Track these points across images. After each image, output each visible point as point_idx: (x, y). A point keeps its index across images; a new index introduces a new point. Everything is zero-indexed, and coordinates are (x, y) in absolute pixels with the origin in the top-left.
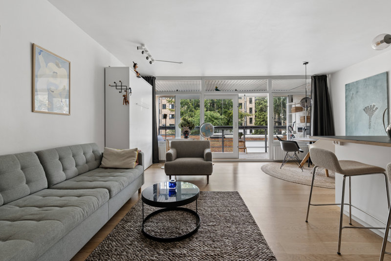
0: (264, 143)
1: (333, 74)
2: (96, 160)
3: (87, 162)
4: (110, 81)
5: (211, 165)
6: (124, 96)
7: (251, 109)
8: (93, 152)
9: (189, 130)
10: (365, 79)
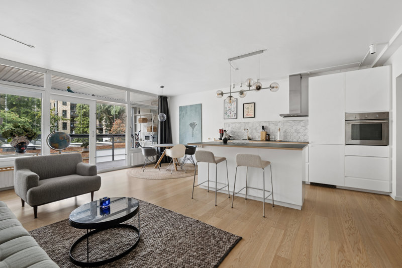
0: (111, 151)
1: (171, 97)
5: (99, 178)
7: (65, 112)
9: (27, 141)
10: (191, 106)
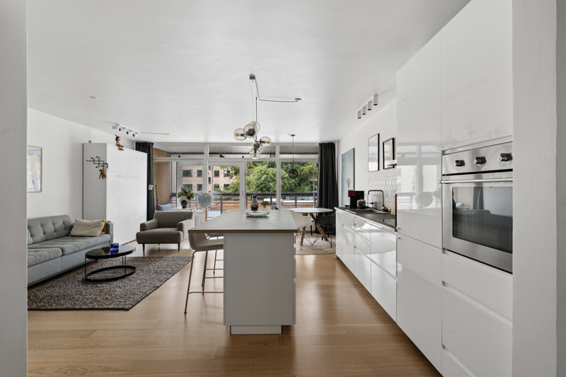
2: (65, 229)
3: (55, 231)
4: (87, 157)
6: (101, 170)
8: (63, 223)
9: (186, 200)
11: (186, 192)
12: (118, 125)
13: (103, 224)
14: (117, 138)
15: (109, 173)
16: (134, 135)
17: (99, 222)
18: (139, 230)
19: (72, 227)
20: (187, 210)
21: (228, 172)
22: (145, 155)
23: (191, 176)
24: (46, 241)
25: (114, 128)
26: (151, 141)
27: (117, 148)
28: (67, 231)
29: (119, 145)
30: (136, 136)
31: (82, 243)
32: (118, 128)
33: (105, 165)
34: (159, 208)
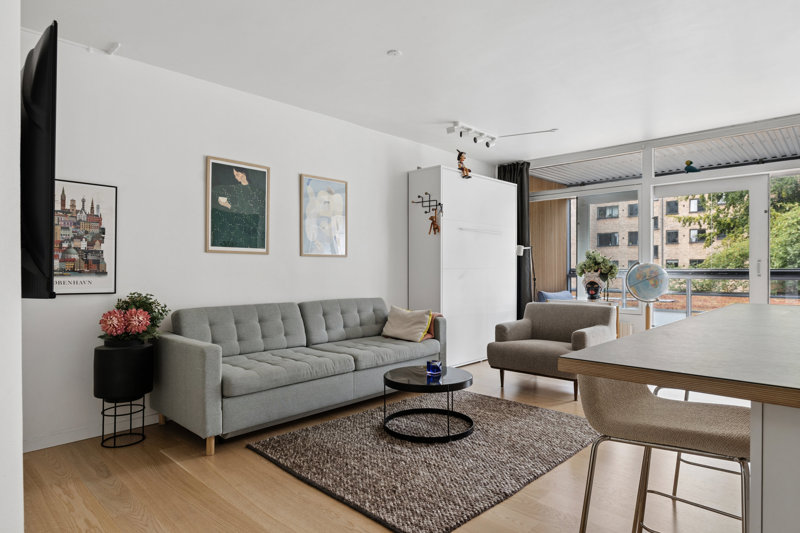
2: (377, 323)
3: (361, 325)
4: (414, 195)
6: (432, 218)
8: (374, 311)
9: (598, 280)
11: (597, 263)
12: (455, 123)
13: (429, 318)
14: (460, 156)
15: (445, 222)
16: (487, 145)
17: (422, 316)
18: (492, 339)
19: (385, 320)
20: (600, 302)
21: (702, 231)
22: (512, 188)
23: (615, 244)
24: (347, 339)
25: (450, 130)
26: (526, 159)
27: (458, 174)
28: (377, 327)
29: (462, 169)
30: (491, 145)
31: (389, 351)
32: (458, 130)
33: (439, 207)
34: (541, 297)
